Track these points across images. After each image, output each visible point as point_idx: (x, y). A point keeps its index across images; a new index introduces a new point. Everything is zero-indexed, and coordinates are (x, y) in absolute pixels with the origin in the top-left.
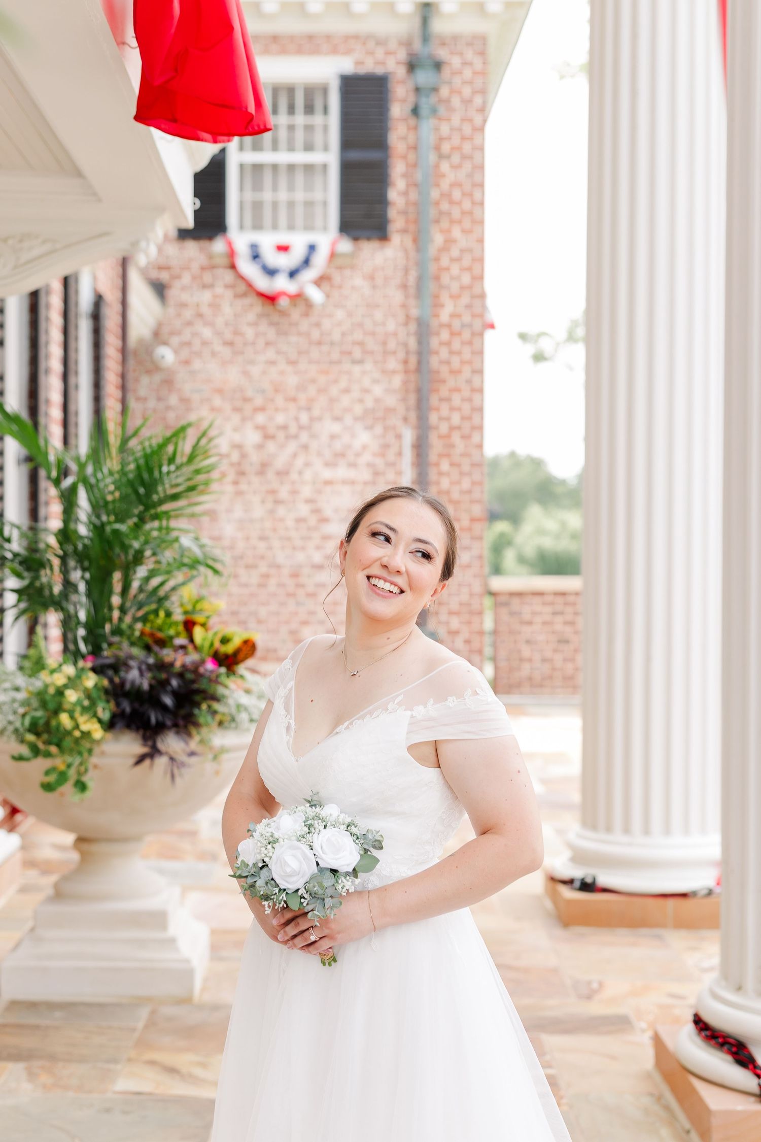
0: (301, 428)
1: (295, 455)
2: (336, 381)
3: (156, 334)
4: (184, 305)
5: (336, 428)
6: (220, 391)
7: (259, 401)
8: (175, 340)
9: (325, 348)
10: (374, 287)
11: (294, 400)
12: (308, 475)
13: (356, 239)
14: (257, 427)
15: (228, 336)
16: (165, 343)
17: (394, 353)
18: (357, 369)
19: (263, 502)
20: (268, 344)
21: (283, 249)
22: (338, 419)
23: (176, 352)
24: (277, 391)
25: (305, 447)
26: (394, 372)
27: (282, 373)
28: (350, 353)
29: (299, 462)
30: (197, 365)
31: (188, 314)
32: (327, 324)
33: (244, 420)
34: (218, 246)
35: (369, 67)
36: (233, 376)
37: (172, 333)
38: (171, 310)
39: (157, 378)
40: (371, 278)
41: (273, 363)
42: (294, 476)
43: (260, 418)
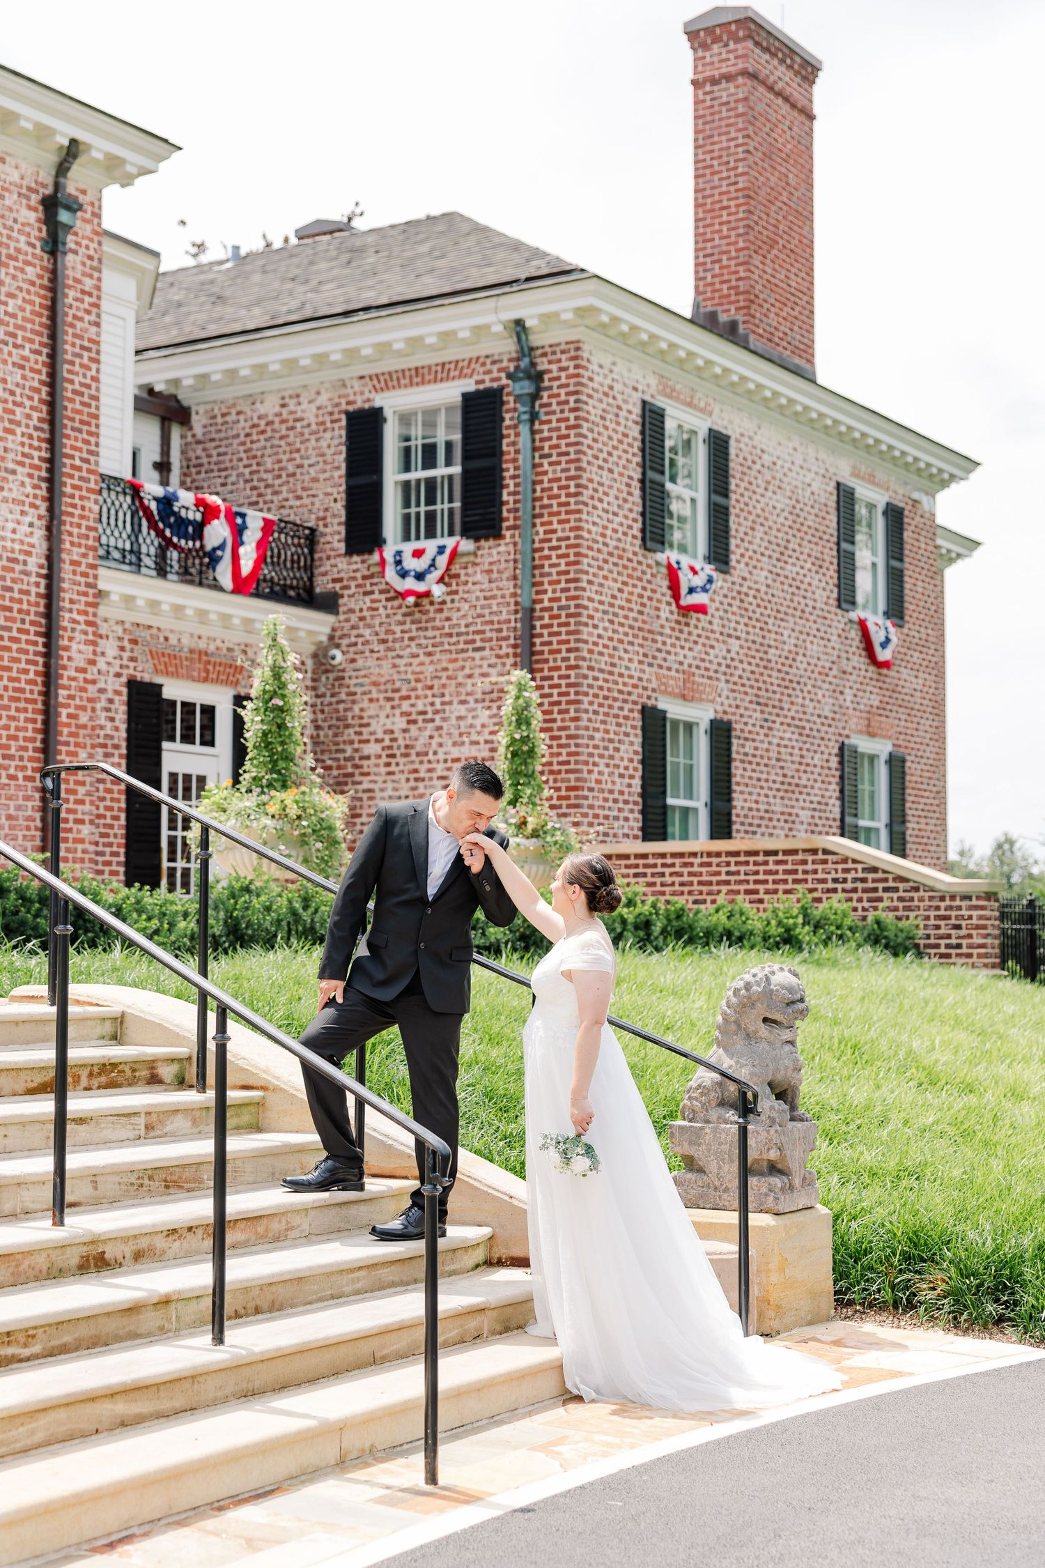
0: (436, 712)
1: (431, 737)
2: (463, 668)
3: (331, 638)
4: (352, 611)
5: (462, 710)
6: (375, 684)
7: (404, 693)
8: (345, 642)
9: (454, 639)
10: (490, 582)
11: (431, 688)
12: (441, 756)
13: (477, 539)
14: (403, 714)
15: (382, 636)
16: (338, 646)
17: (507, 638)
18: (477, 655)
19: (408, 780)
20: (411, 639)
21: (418, 554)
22: (463, 702)
23: (343, 653)
24: (418, 681)
25: (439, 728)
26: (507, 655)
27: (422, 664)
28: (473, 641)
29: (434, 742)
30: (360, 663)
31: (354, 618)
32: (455, 615)
33: (393, 707)
34: (376, 557)
35: (488, 384)
36: (386, 670)
37: (341, 637)
38: (342, 617)
39: (331, 676)
40: (489, 572)
41: (416, 656)
42: (431, 756)
43: (405, 706)
